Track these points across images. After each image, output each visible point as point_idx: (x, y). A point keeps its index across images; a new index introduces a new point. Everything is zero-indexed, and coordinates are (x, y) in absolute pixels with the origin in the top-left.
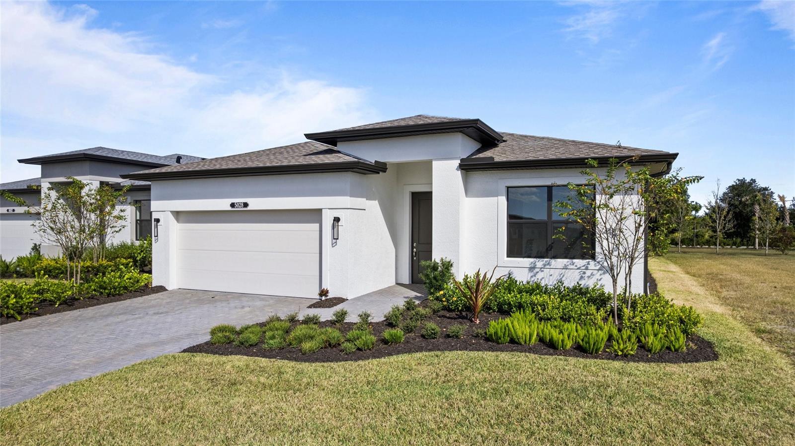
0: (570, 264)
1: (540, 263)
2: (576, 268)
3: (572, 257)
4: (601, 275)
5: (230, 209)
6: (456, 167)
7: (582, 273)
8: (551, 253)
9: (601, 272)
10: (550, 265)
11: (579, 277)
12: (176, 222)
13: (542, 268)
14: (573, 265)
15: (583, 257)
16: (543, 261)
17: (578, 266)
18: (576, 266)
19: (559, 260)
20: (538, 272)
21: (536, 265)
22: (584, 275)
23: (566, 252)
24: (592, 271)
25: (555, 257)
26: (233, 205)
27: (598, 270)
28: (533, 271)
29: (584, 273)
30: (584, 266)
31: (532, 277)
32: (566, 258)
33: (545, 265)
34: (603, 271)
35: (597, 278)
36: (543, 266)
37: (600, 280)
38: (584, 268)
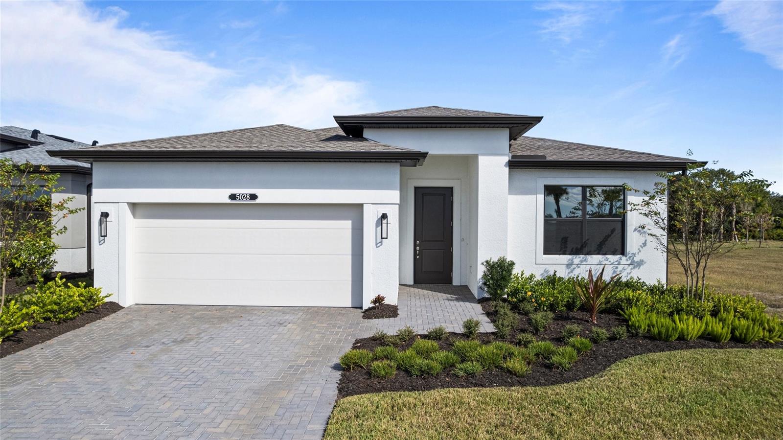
0: (605, 260)
1: (577, 259)
2: (610, 263)
3: (604, 253)
4: (631, 269)
5: (229, 201)
6: (505, 164)
7: (614, 268)
8: (586, 250)
9: (631, 267)
10: (587, 262)
11: (612, 272)
12: (132, 216)
13: (579, 264)
14: (607, 260)
15: (614, 253)
16: (580, 257)
17: (612, 262)
18: (610, 262)
19: (594, 256)
20: (574, 268)
21: (573, 262)
22: (616, 270)
23: (599, 248)
24: (623, 266)
25: (589, 253)
26: (233, 197)
27: (629, 265)
28: (570, 268)
29: (617, 268)
30: (616, 261)
31: (569, 273)
32: (598, 254)
33: (581, 261)
34: (633, 266)
35: (627, 272)
36: (580, 263)
37: (630, 273)
38: (616, 263)
